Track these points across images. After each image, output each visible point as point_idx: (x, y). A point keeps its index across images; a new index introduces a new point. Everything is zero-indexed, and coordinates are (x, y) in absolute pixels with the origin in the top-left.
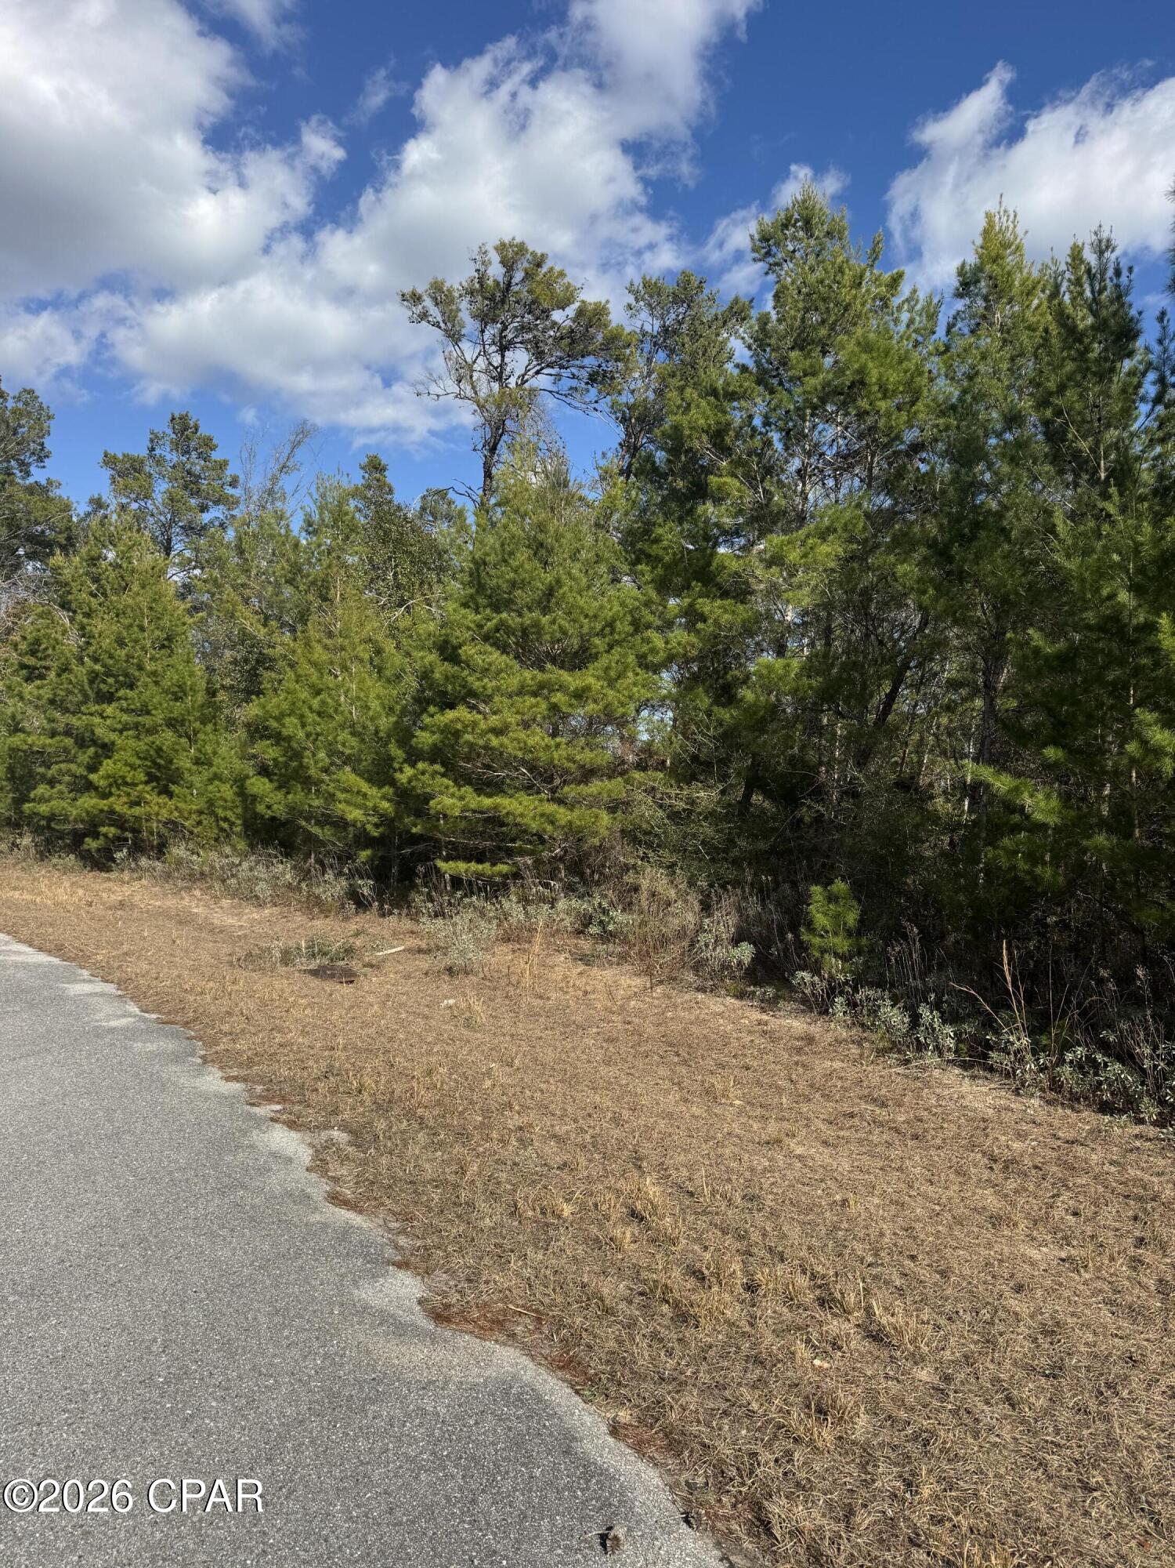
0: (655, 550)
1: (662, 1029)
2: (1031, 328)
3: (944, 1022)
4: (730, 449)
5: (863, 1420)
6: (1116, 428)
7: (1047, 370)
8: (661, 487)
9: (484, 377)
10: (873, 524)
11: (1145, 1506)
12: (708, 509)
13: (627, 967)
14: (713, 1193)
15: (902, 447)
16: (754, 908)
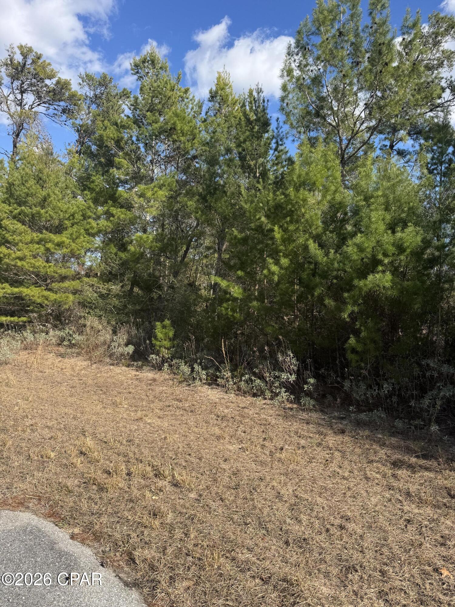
0: (92, 186)
1: (95, 381)
2: (235, 117)
3: (203, 369)
4: (123, 148)
5: (170, 515)
6: (262, 158)
7: (240, 133)
8: (94, 160)
9: (13, 104)
10: (179, 185)
11: (264, 526)
12: (114, 171)
13: (80, 358)
14: (115, 441)
15: (189, 156)
16: (134, 331)
